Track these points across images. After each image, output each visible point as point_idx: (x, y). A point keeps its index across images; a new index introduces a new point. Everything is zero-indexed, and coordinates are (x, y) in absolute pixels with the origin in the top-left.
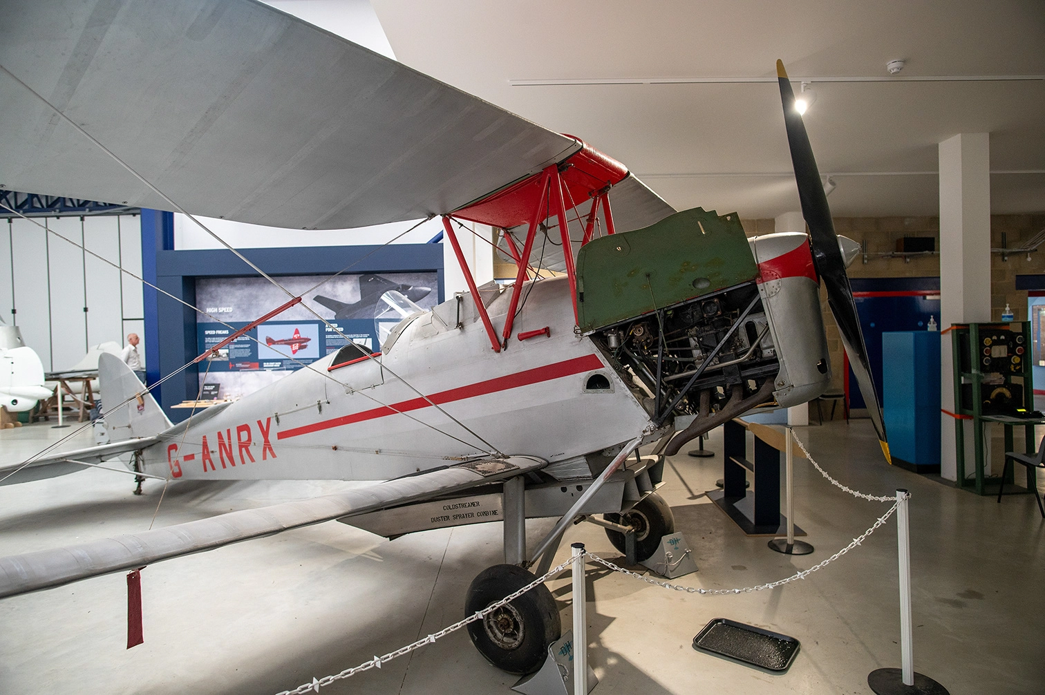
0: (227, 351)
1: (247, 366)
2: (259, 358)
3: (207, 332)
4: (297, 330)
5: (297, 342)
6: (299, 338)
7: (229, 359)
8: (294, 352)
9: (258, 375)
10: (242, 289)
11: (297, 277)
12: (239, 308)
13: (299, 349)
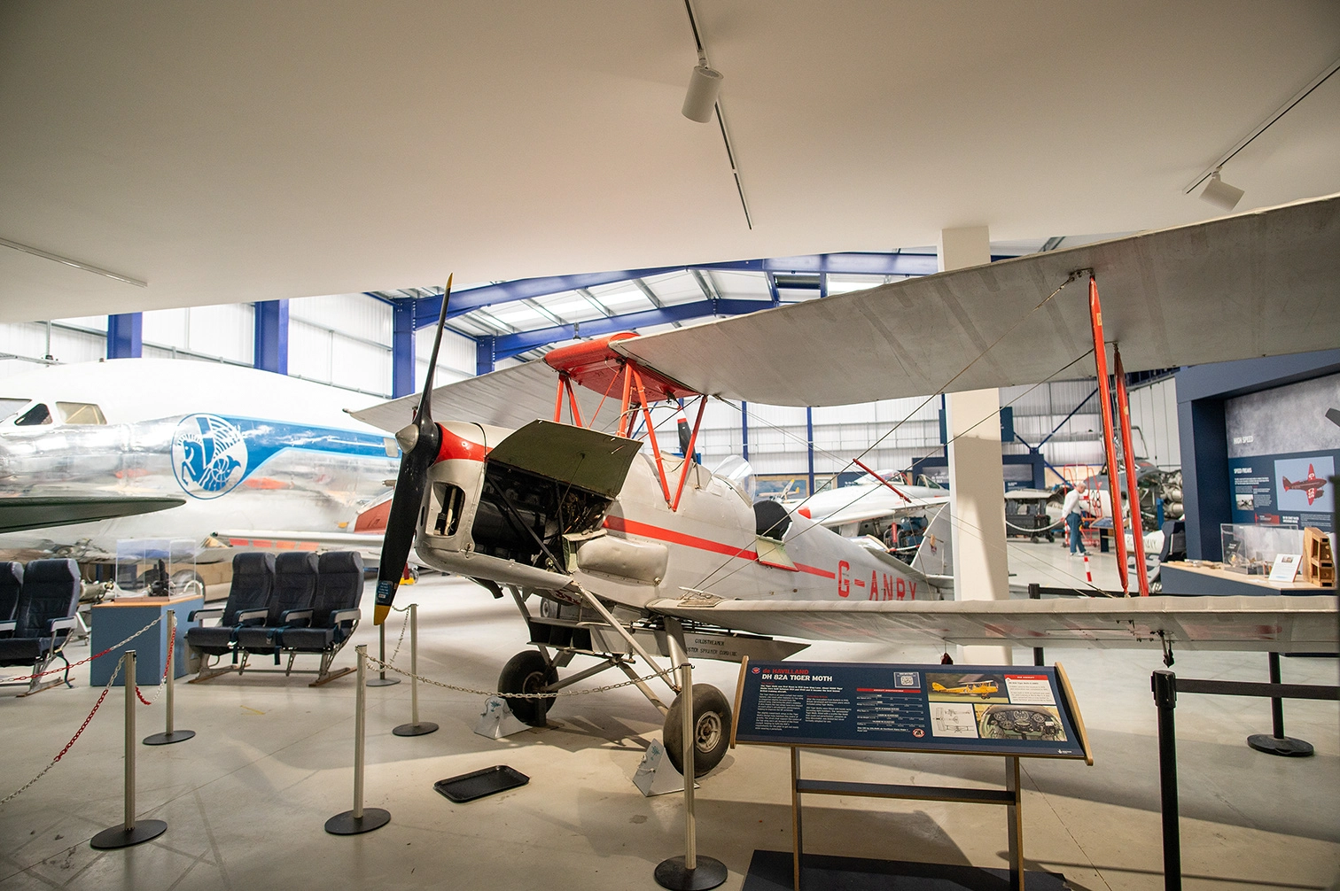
0: (1251, 497)
1: (1269, 519)
2: (1279, 509)
3: (1237, 471)
4: (1311, 466)
5: (1312, 487)
6: (1315, 480)
7: (1255, 508)
8: (1311, 501)
9: (1278, 533)
10: (1259, 408)
11: (1307, 383)
12: (1258, 435)
13: (1315, 497)
